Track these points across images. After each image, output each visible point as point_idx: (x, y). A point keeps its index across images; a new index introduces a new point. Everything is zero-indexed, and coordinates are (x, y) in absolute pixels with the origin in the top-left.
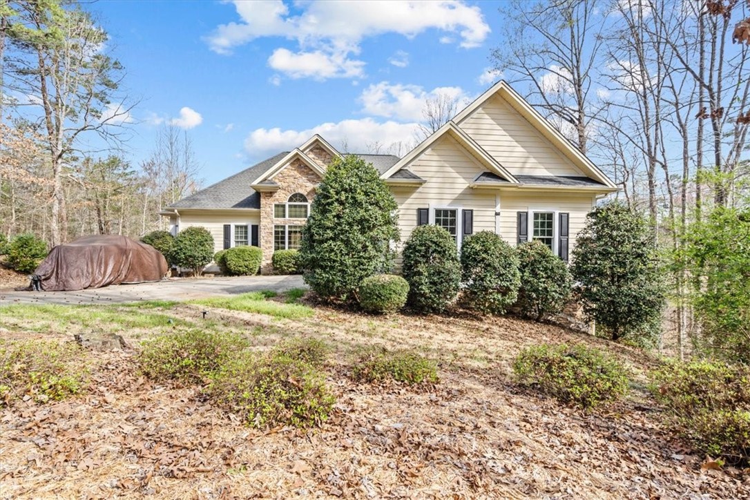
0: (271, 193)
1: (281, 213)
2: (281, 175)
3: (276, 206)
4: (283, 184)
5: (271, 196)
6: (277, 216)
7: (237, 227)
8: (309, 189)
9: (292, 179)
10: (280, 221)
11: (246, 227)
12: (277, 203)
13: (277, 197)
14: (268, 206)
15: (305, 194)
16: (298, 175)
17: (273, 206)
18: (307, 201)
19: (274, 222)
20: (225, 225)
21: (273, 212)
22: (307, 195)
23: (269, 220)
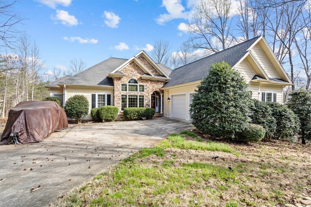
0: (120, 78)
1: (124, 89)
2: (124, 69)
3: (122, 85)
4: (126, 74)
5: (120, 80)
6: (122, 90)
7: (99, 95)
8: (138, 77)
9: (130, 72)
10: (124, 93)
11: (104, 95)
12: (123, 83)
13: (123, 80)
14: (118, 85)
15: (137, 79)
16: (133, 70)
17: (121, 85)
18: (137, 83)
19: (122, 93)
20: (92, 94)
21: (121, 88)
22: (138, 80)
23: (119, 92)
